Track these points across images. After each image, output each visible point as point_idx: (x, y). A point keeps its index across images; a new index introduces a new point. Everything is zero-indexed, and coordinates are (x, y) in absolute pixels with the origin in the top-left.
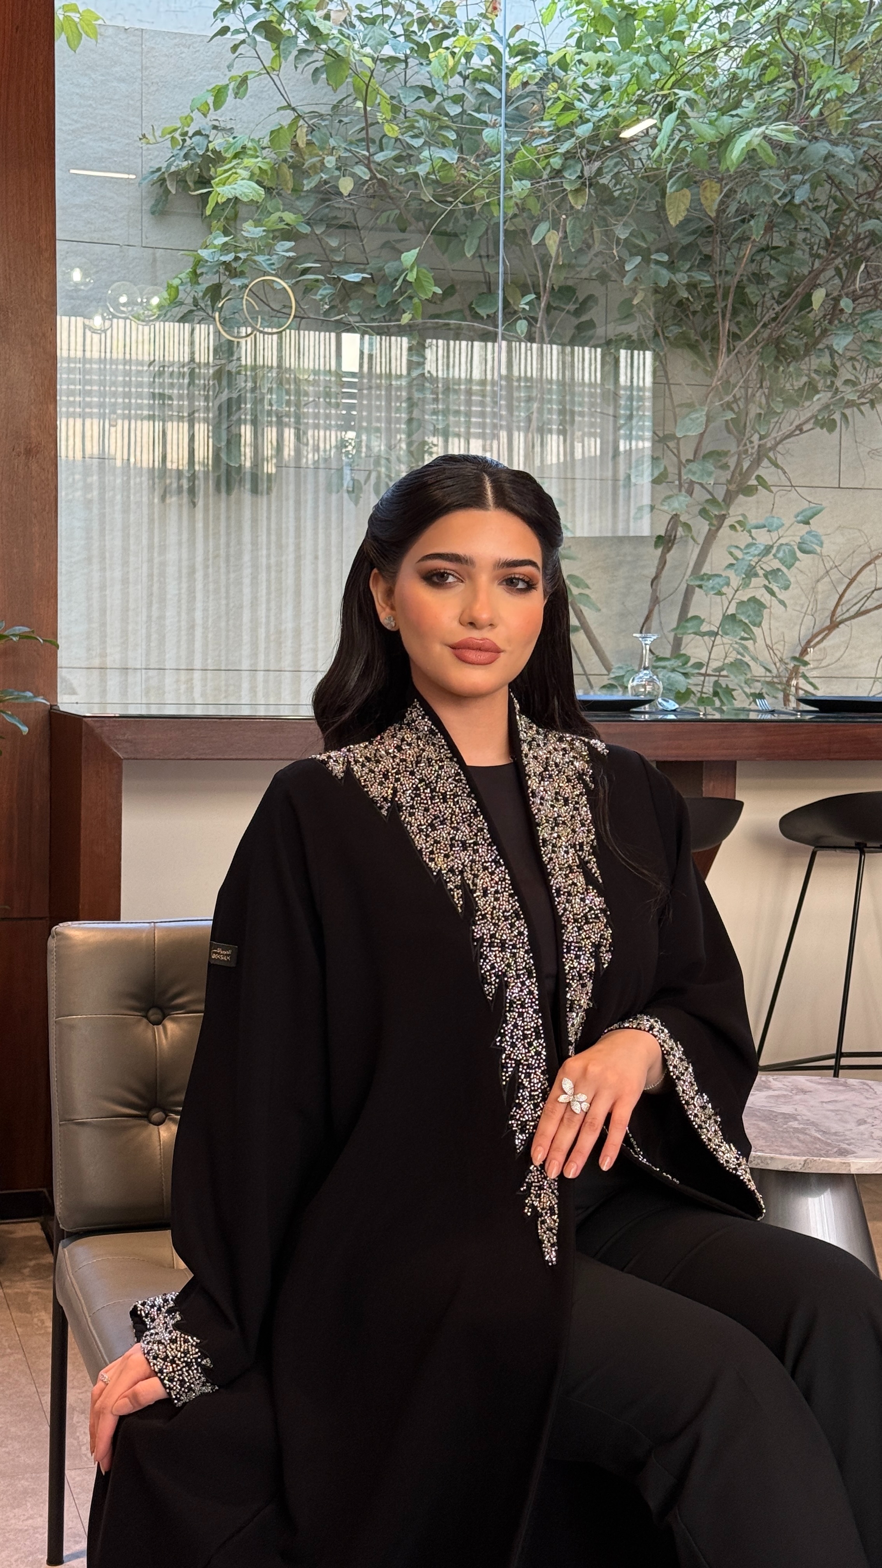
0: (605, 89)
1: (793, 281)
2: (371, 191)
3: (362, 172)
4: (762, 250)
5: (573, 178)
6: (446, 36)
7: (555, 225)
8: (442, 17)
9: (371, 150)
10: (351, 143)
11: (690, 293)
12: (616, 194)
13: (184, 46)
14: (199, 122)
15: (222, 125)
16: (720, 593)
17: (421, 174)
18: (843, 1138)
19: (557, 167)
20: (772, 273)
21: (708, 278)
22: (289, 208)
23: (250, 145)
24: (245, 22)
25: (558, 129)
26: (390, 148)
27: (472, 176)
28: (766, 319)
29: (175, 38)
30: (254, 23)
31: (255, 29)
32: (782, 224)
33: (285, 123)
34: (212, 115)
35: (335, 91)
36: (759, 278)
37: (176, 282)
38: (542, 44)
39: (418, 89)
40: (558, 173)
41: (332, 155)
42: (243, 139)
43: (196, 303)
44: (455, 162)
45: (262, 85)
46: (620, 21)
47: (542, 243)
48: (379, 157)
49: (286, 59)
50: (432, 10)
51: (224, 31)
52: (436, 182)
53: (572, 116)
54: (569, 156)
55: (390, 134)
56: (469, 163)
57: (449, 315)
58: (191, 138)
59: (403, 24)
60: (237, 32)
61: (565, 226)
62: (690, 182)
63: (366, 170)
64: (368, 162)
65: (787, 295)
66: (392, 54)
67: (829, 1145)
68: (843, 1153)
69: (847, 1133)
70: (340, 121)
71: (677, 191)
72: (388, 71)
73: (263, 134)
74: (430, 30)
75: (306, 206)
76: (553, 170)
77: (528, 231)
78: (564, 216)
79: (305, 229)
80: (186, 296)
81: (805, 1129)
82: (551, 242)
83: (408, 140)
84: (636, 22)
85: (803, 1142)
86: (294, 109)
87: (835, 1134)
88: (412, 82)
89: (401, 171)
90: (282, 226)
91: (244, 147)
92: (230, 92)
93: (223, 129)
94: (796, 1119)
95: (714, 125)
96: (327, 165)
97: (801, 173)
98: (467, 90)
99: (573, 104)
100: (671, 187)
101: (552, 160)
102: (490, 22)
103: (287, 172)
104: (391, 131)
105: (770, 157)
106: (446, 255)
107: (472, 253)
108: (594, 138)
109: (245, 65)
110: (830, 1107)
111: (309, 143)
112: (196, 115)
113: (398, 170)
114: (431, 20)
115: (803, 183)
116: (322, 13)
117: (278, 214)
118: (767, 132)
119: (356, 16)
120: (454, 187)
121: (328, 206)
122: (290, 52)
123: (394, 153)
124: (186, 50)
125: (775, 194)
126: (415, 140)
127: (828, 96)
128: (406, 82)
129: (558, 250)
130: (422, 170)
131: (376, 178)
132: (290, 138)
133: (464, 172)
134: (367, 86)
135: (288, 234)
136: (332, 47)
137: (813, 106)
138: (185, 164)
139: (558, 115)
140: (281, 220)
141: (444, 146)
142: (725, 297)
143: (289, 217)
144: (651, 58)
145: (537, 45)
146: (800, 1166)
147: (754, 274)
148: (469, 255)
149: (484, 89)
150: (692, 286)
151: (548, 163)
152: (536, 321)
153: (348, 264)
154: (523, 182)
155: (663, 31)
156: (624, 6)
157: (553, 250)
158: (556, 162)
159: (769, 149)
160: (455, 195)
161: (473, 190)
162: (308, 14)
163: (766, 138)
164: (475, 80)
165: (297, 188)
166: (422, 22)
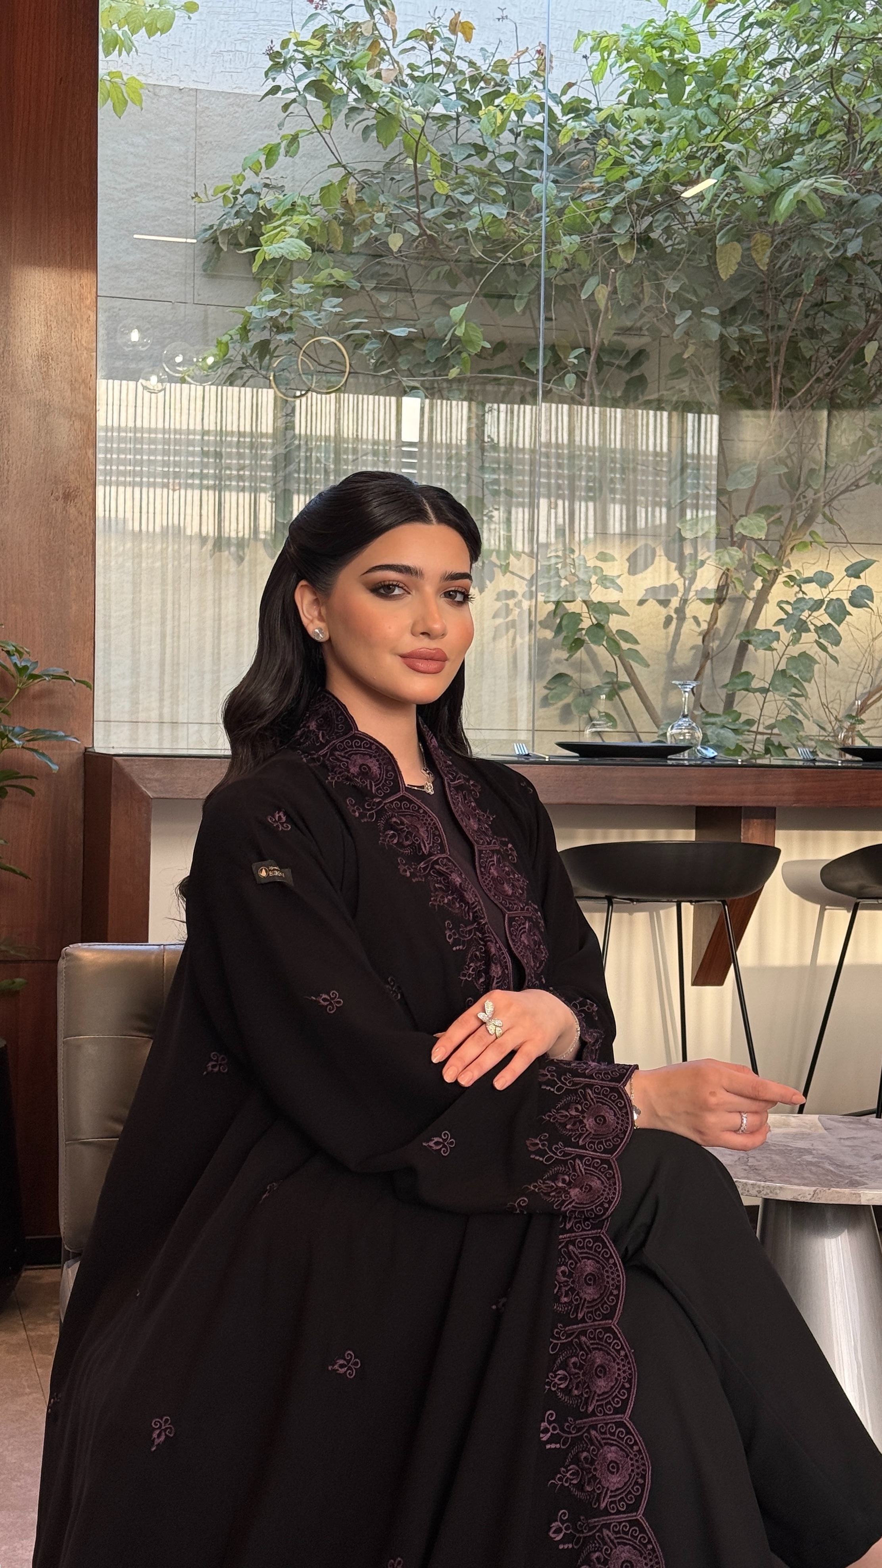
0: (657, 144)
1: (847, 335)
2: (421, 247)
3: (412, 228)
4: (816, 305)
5: (622, 232)
6: (498, 94)
7: (604, 280)
8: (494, 75)
9: (421, 208)
10: (402, 200)
11: (741, 347)
12: (669, 250)
13: (238, 105)
14: (251, 180)
15: (274, 183)
16: (771, 649)
17: (470, 229)
18: (856, 1171)
19: (607, 221)
20: (825, 327)
21: (759, 332)
22: (340, 265)
23: (299, 202)
24: (297, 81)
25: (608, 184)
26: (441, 205)
27: (522, 231)
28: (820, 373)
29: (229, 98)
30: (306, 81)
31: (306, 88)
32: (834, 277)
33: (336, 181)
34: (264, 173)
35: (385, 148)
36: (812, 333)
37: (226, 338)
38: (594, 101)
39: (470, 147)
40: (608, 227)
41: (381, 211)
42: (292, 195)
43: (244, 359)
44: (504, 217)
45: (315, 144)
46: (669, 76)
47: (591, 299)
48: (430, 214)
49: (336, 117)
50: (484, 66)
51: (275, 90)
52: (486, 238)
53: (623, 171)
54: (618, 210)
55: (440, 192)
56: (519, 218)
57: (499, 370)
58: (242, 196)
59: (454, 82)
60: (288, 91)
61: (614, 280)
62: (740, 235)
63: (416, 226)
64: (418, 219)
65: (840, 350)
66: (444, 112)
67: (841, 1176)
68: (853, 1184)
69: (861, 1166)
70: (392, 179)
71: (726, 243)
72: (440, 129)
73: (313, 190)
74: (482, 88)
75: (357, 262)
76: (603, 224)
77: (578, 285)
78: (613, 270)
79: (354, 285)
80: (236, 352)
81: (819, 1162)
82: (600, 296)
83: (459, 196)
84: (686, 78)
85: (814, 1174)
86: (344, 166)
87: (850, 1167)
88: (465, 139)
89: (451, 227)
90: (332, 282)
92: (282, 151)
93: (274, 187)
94: (811, 1153)
95: (764, 178)
96: (377, 221)
97: (854, 227)
98: (519, 147)
99: (623, 160)
100: (720, 240)
101: (601, 215)
102: (542, 79)
103: (338, 230)
104: (442, 187)
105: (819, 209)
106: (496, 310)
107: (521, 308)
108: (644, 192)
109: (296, 123)
110: (848, 1143)
111: (360, 201)
112: (248, 173)
113: (448, 227)
114: (482, 79)
115: (856, 236)
116: (373, 71)
117: (328, 271)
118: (816, 184)
119: (408, 75)
120: (503, 242)
121: (378, 263)
122: (340, 111)
123: (444, 210)
124: (240, 110)
125: (827, 248)
126: (466, 197)
127: (881, 150)
128: (457, 140)
129: (607, 304)
130: (471, 226)
131: (426, 234)
132: (339, 195)
133: (514, 227)
134: (418, 143)
135: (339, 289)
136: (382, 105)
137: (866, 160)
138: (237, 222)
139: (608, 170)
140: (331, 276)
141: (494, 201)
142: (777, 352)
143: (339, 274)
144: (699, 111)
145: (590, 102)
146: (810, 1197)
147: (808, 329)
148: (518, 310)
149: (535, 146)
150: (743, 340)
151: (598, 218)
152: (585, 374)
153: (396, 320)
154: (573, 237)
155: (713, 85)
156: (674, 63)
157: (602, 304)
158: (606, 216)
159: (819, 202)
160: (504, 250)
161: (523, 245)
162: (359, 73)
163: (816, 190)
164: (527, 137)
165: (347, 244)
166: (474, 80)
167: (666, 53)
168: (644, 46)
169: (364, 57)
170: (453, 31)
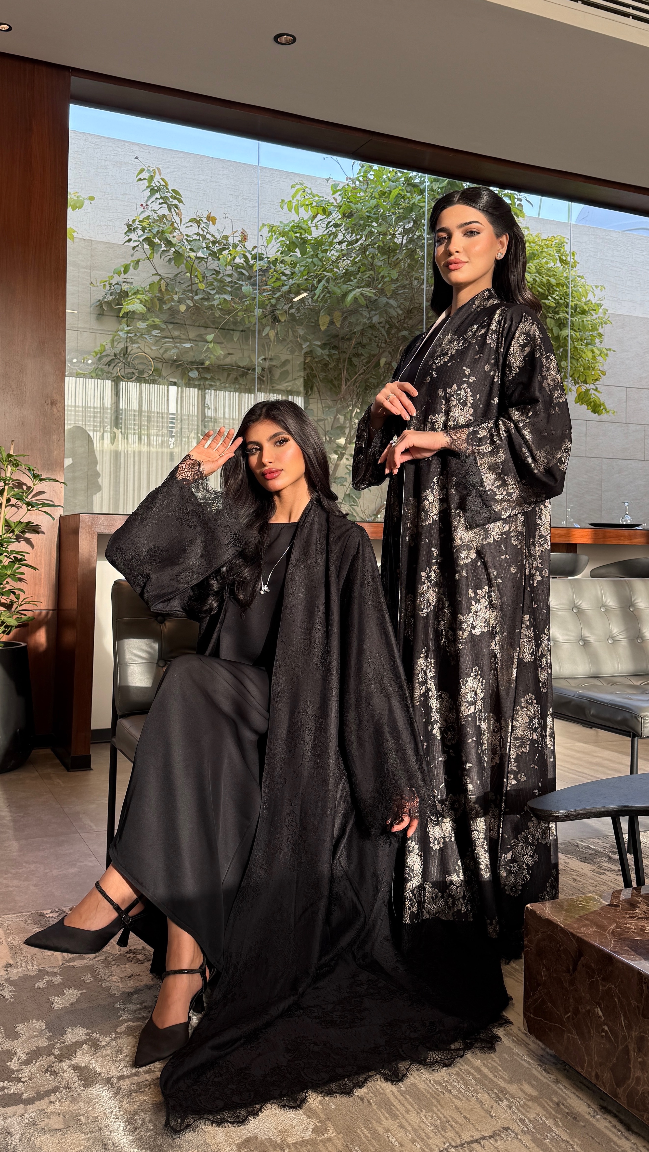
0: (293, 273)
1: (371, 356)
2: (193, 311)
3: (189, 303)
5: (280, 308)
6: (224, 249)
7: (272, 328)
8: (223, 241)
9: (193, 295)
10: (185, 291)
11: (329, 359)
13: (110, 248)
14: (117, 279)
15: (128, 281)
19: (274, 303)
20: (363, 353)
22: (157, 317)
23: (140, 289)
24: (139, 237)
25: (274, 288)
26: (202, 294)
27: (237, 306)
28: (359, 373)
29: (106, 244)
30: (143, 238)
31: (143, 240)
32: (367, 332)
33: (156, 281)
34: (123, 276)
35: (178, 268)
36: (358, 355)
38: (266, 254)
39: (213, 271)
40: (274, 306)
41: (176, 295)
42: (137, 287)
43: (115, 355)
44: (230, 300)
45: (146, 264)
46: (300, 244)
47: (267, 336)
48: (197, 297)
49: (157, 253)
50: (218, 237)
52: (222, 309)
53: (279, 283)
54: (278, 299)
55: (201, 288)
56: (236, 301)
58: (113, 286)
59: (206, 243)
60: (135, 241)
61: (277, 328)
62: (330, 312)
63: (191, 302)
64: (192, 299)
65: (368, 362)
66: (201, 255)
70: (179, 282)
71: (324, 315)
72: (199, 263)
73: (146, 285)
74: (218, 246)
75: (165, 317)
76: (271, 305)
77: (261, 330)
78: (276, 324)
79: (164, 326)
80: (110, 351)
82: (270, 335)
83: (209, 291)
84: (307, 245)
86: (160, 275)
88: (210, 268)
90: (154, 324)
91: (138, 290)
92: (131, 267)
93: (128, 283)
95: (341, 288)
96: (174, 299)
97: (375, 311)
98: (234, 272)
99: (280, 278)
100: (322, 313)
102: (243, 244)
103: (157, 302)
104: (202, 286)
105: (362, 302)
106: (225, 338)
108: (289, 292)
109: (138, 256)
111: (166, 290)
112: (116, 276)
113: (205, 303)
114: (218, 242)
115: (376, 315)
116: (172, 235)
117: (153, 319)
118: (362, 291)
119: (185, 239)
120: (229, 311)
121: (174, 317)
122: (158, 251)
123: (203, 296)
124: (111, 250)
125: (365, 319)
126: (212, 291)
127: (385, 280)
128: (207, 267)
129: (274, 338)
130: (216, 303)
131: (196, 305)
132: (158, 287)
133: (233, 305)
134: (192, 267)
135: (158, 327)
136: (177, 249)
137: (380, 283)
138: (111, 298)
139: (274, 282)
140: (154, 321)
141: (225, 293)
142: (344, 361)
143: (157, 320)
144: (313, 259)
145: (264, 255)
147: (355, 353)
148: (235, 340)
149: (241, 272)
150: (330, 356)
151: (270, 302)
152: (265, 368)
155: (318, 249)
156: (302, 239)
157: (272, 338)
158: (273, 301)
159: (363, 299)
160: (229, 314)
161: (237, 312)
162: (167, 235)
163: (362, 294)
164: (237, 268)
165: (161, 308)
166: (214, 243)
167: (298, 235)
168: (289, 231)
169: (169, 228)
170: (208, 220)
